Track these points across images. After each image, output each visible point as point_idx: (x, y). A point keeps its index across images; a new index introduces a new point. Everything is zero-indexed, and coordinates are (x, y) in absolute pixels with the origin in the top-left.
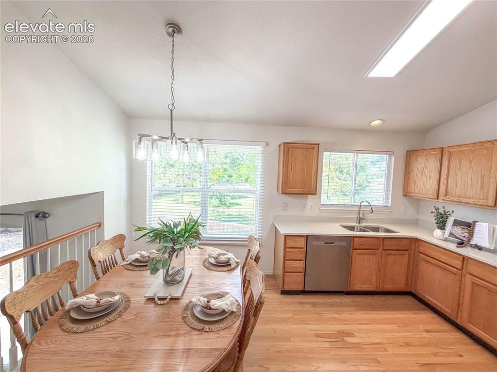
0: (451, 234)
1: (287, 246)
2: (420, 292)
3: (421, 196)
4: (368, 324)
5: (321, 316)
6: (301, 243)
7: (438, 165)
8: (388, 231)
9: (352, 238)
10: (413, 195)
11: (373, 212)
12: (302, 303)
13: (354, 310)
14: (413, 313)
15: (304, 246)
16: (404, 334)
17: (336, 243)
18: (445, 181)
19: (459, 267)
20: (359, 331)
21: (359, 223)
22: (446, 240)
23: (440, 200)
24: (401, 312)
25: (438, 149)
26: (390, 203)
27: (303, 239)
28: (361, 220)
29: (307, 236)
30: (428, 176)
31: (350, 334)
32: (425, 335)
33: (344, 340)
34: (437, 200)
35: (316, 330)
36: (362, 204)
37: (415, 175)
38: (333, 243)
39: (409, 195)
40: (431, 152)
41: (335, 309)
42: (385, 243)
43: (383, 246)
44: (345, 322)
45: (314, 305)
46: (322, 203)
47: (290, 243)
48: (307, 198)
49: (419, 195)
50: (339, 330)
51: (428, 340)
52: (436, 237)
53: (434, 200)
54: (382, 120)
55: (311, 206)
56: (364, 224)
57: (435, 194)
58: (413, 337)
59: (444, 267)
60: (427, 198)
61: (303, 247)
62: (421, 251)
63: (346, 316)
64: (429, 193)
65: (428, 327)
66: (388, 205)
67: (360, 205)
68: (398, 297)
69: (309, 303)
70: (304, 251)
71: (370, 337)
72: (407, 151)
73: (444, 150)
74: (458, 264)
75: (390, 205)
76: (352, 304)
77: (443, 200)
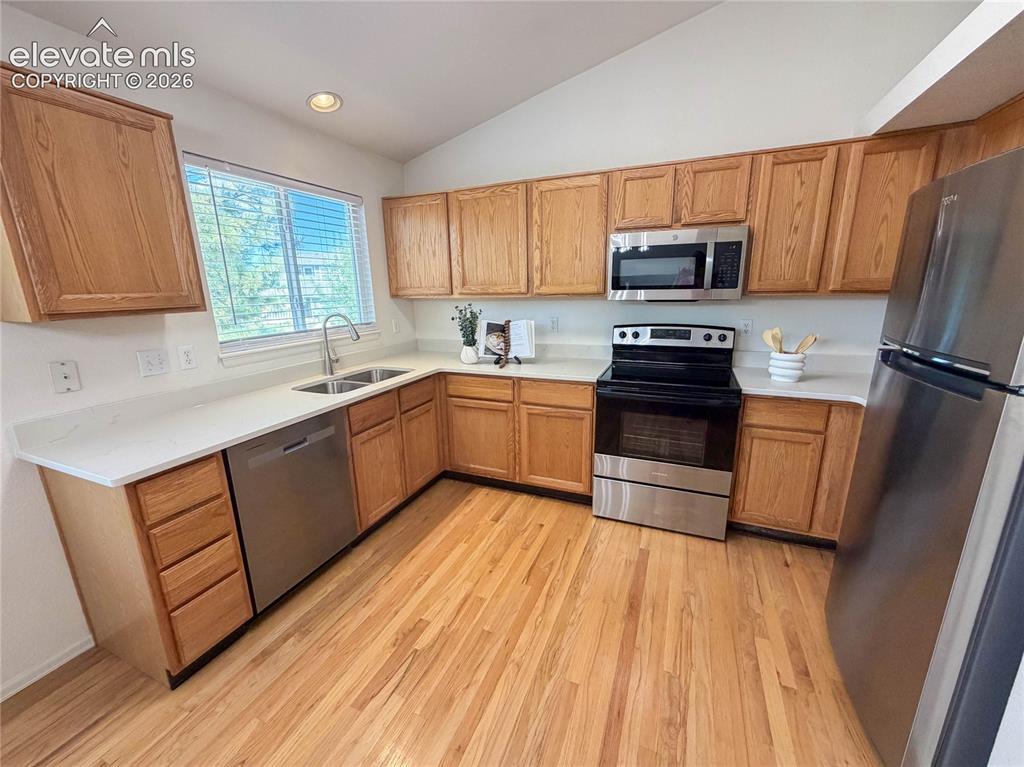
0: (487, 350)
1: (152, 519)
2: (461, 463)
3: (424, 292)
4: (428, 576)
5: (336, 643)
6: (212, 481)
7: (444, 227)
8: (393, 374)
9: (345, 412)
10: (409, 292)
11: (359, 338)
12: (265, 654)
13: (388, 568)
14: (466, 504)
15: (223, 488)
16: (480, 547)
17: (313, 438)
18: (460, 259)
19: (510, 398)
20: (425, 604)
21: (332, 373)
22: (479, 362)
23: (456, 295)
24: (452, 515)
25: (439, 196)
26: (373, 315)
27: (213, 465)
28: (334, 364)
29: (224, 452)
30: (430, 252)
31: (417, 627)
32: (499, 527)
33: (416, 650)
34: (452, 297)
35: (349, 693)
36: (328, 325)
37: (408, 251)
38: (305, 440)
39: (401, 293)
40: (428, 201)
41: (355, 596)
42: (404, 398)
43: (400, 406)
44: (390, 609)
45: (302, 628)
46: (221, 340)
47: (158, 503)
48: (162, 327)
49: (421, 291)
50: (393, 639)
51: (505, 532)
52: (466, 361)
53: (447, 297)
54: (335, 96)
55: (187, 353)
56: (341, 373)
57: (447, 285)
58: (490, 545)
59: (491, 407)
60: (435, 295)
61: (220, 491)
62: (452, 393)
63: (384, 594)
64: (437, 284)
65: (493, 514)
66: (370, 321)
67: (325, 329)
68: (431, 491)
69: (286, 638)
70: (225, 503)
71: (448, 600)
72: (384, 199)
73: (450, 198)
74: (507, 394)
75: (374, 320)
76: (378, 557)
77: (461, 294)
